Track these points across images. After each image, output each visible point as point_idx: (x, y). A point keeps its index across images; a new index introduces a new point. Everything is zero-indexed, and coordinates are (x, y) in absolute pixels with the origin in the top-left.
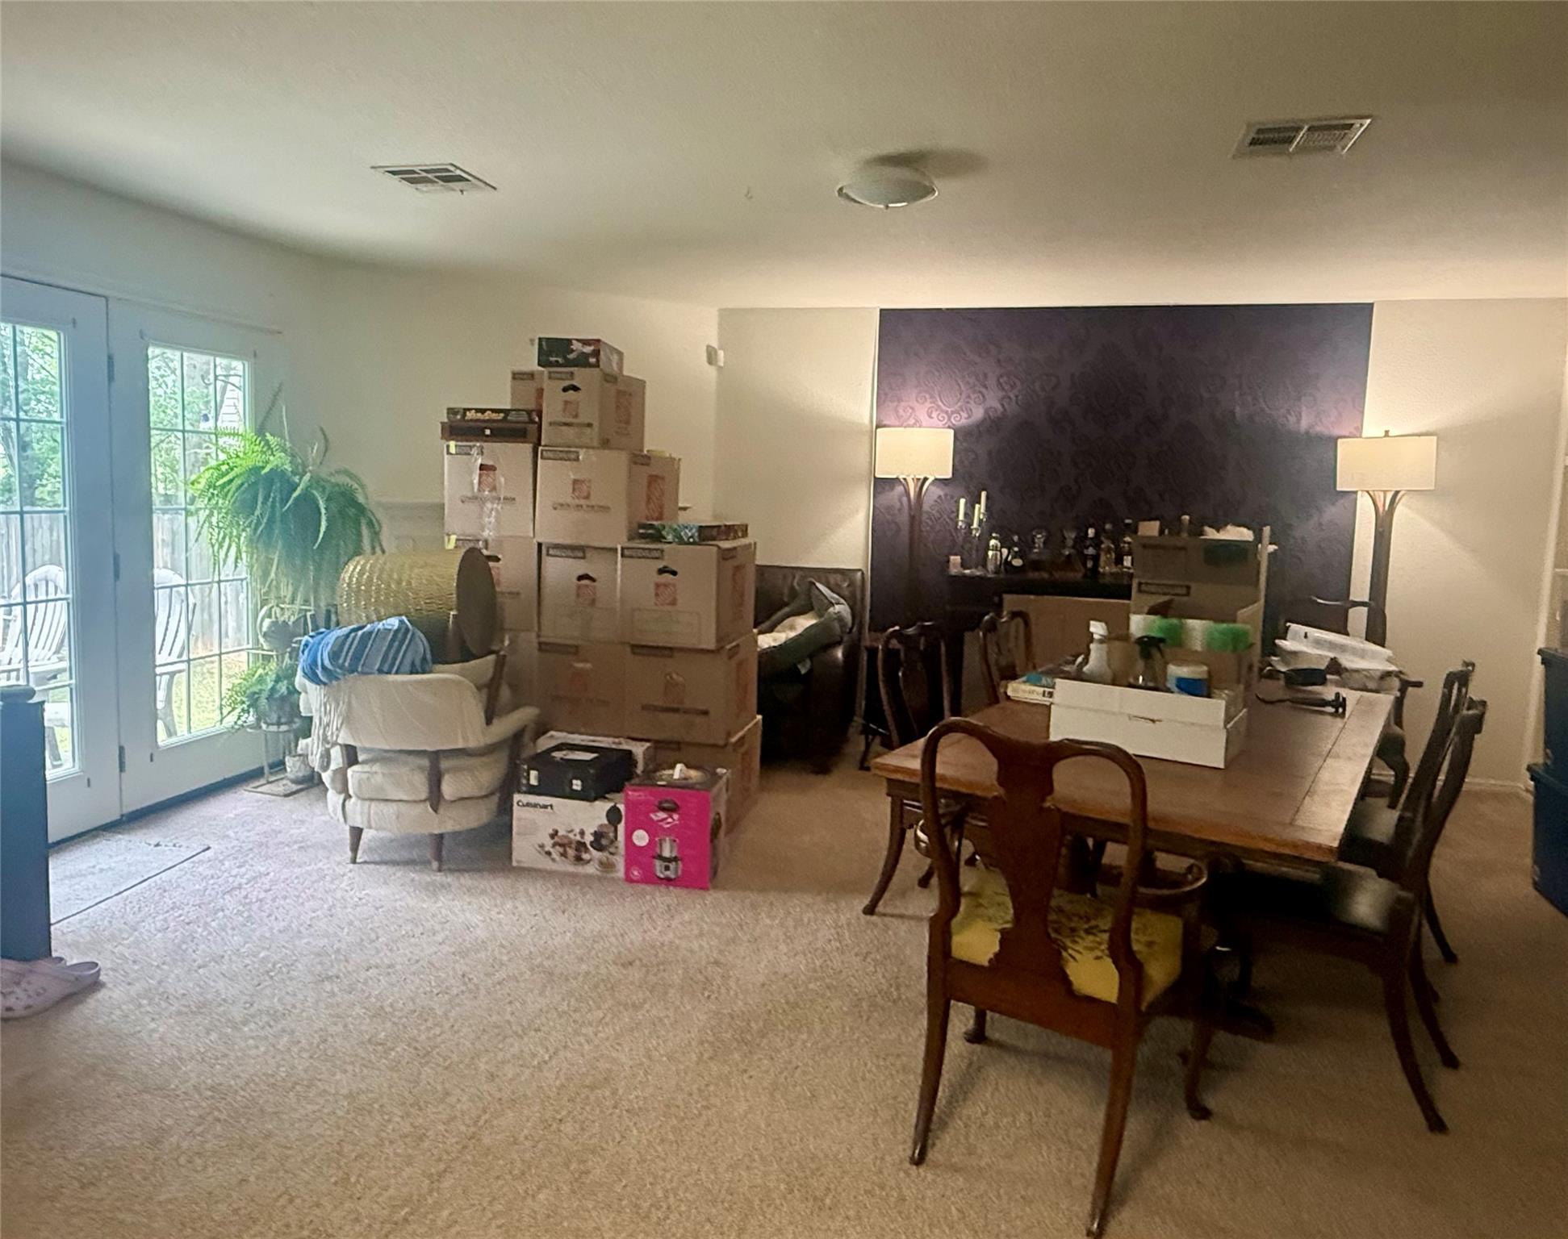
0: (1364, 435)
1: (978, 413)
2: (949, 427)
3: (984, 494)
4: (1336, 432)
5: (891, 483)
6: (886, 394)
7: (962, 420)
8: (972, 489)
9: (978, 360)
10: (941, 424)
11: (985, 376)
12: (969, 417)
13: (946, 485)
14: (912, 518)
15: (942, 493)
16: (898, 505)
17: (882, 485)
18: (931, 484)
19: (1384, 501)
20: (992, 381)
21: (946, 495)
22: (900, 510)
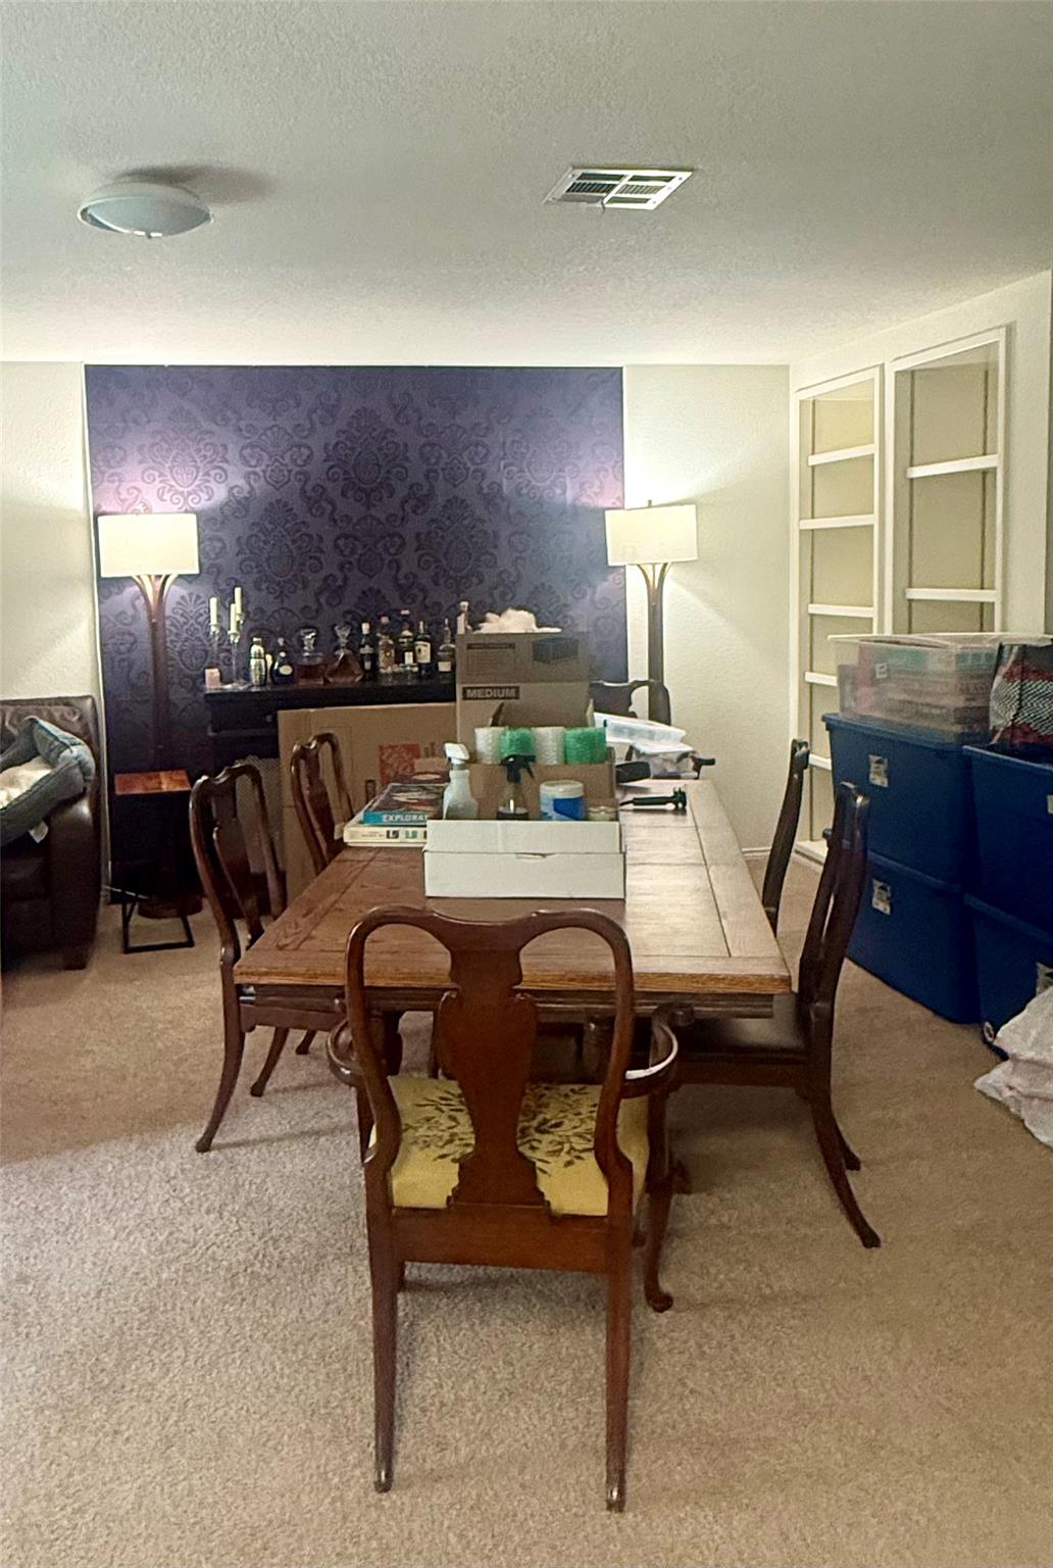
0: (627, 507)
1: (220, 494)
2: (186, 512)
3: (238, 591)
4: (601, 503)
5: (120, 582)
6: (103, 473)
7: (203, 502)
8: (223, 586)
9: (214, 427)
10: (175, 508)
11: (225, 447)
12: (209, 499)
13: (190, 582)
14: (154, 626)
15: (185, 593)
16: (130, 612)
17: (108, 586)
18: (174, 583)
19: (654, 575)
20: (233, 454)
21: (191, 594)
22: (134, 617)
